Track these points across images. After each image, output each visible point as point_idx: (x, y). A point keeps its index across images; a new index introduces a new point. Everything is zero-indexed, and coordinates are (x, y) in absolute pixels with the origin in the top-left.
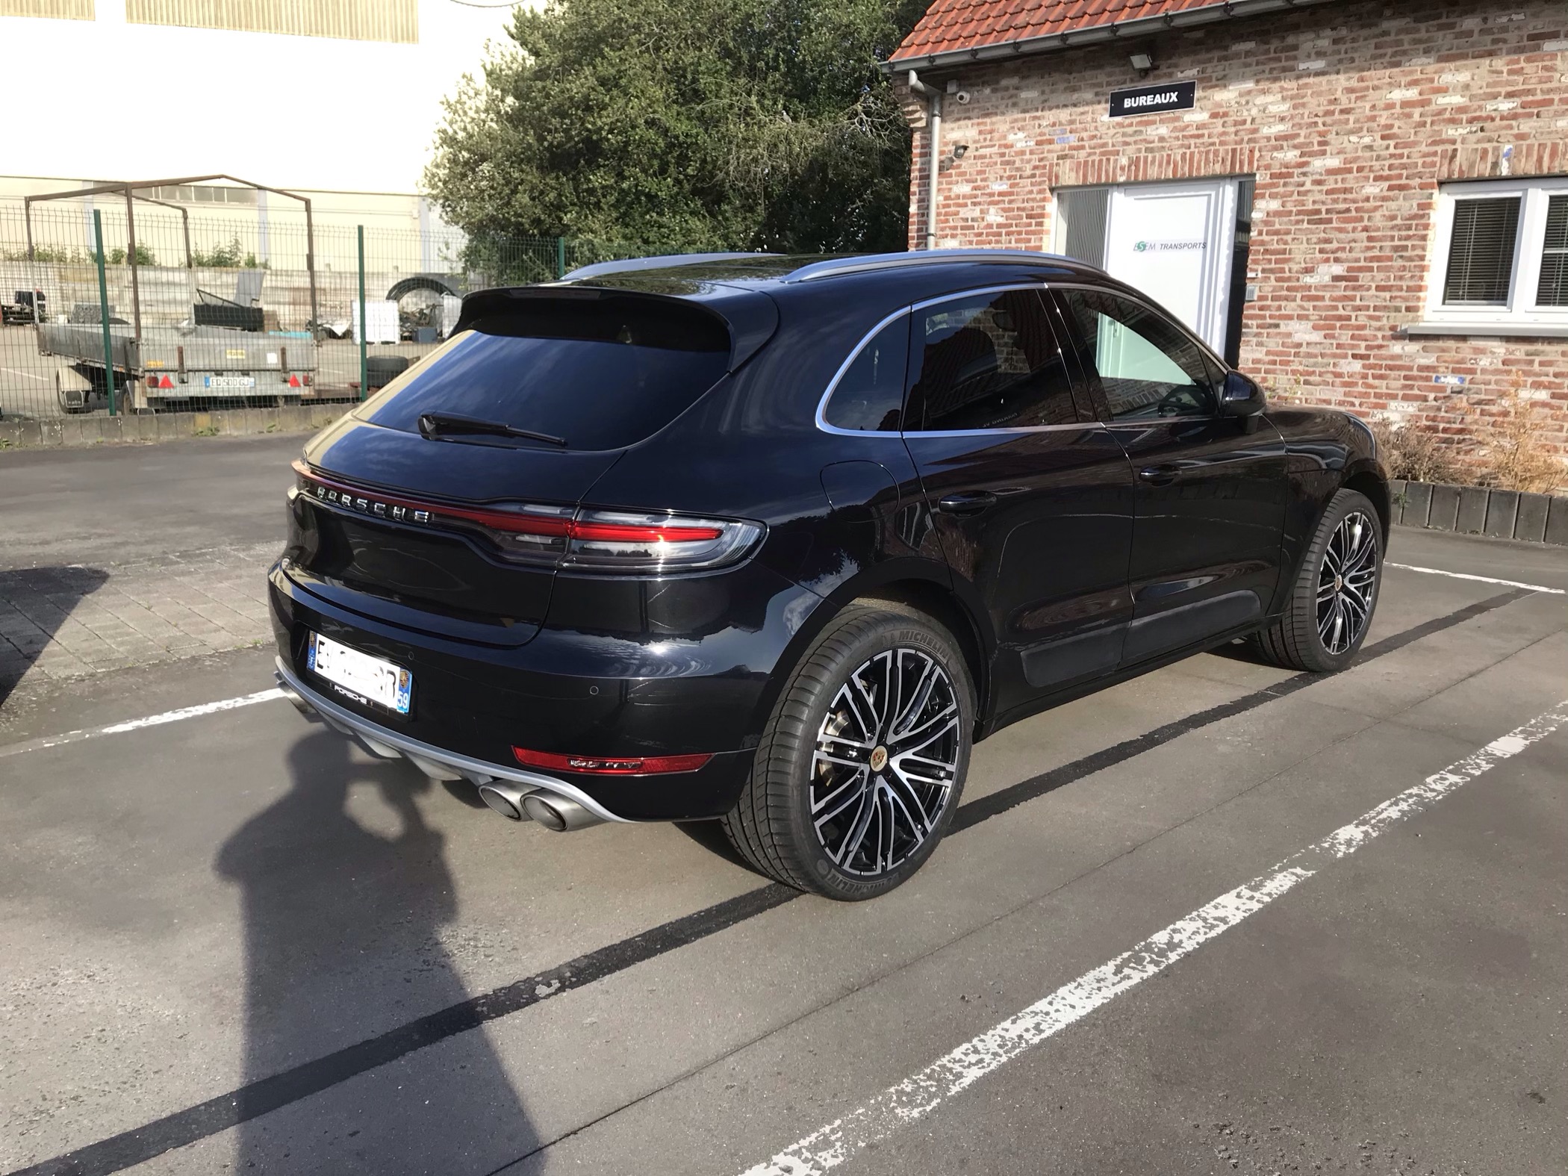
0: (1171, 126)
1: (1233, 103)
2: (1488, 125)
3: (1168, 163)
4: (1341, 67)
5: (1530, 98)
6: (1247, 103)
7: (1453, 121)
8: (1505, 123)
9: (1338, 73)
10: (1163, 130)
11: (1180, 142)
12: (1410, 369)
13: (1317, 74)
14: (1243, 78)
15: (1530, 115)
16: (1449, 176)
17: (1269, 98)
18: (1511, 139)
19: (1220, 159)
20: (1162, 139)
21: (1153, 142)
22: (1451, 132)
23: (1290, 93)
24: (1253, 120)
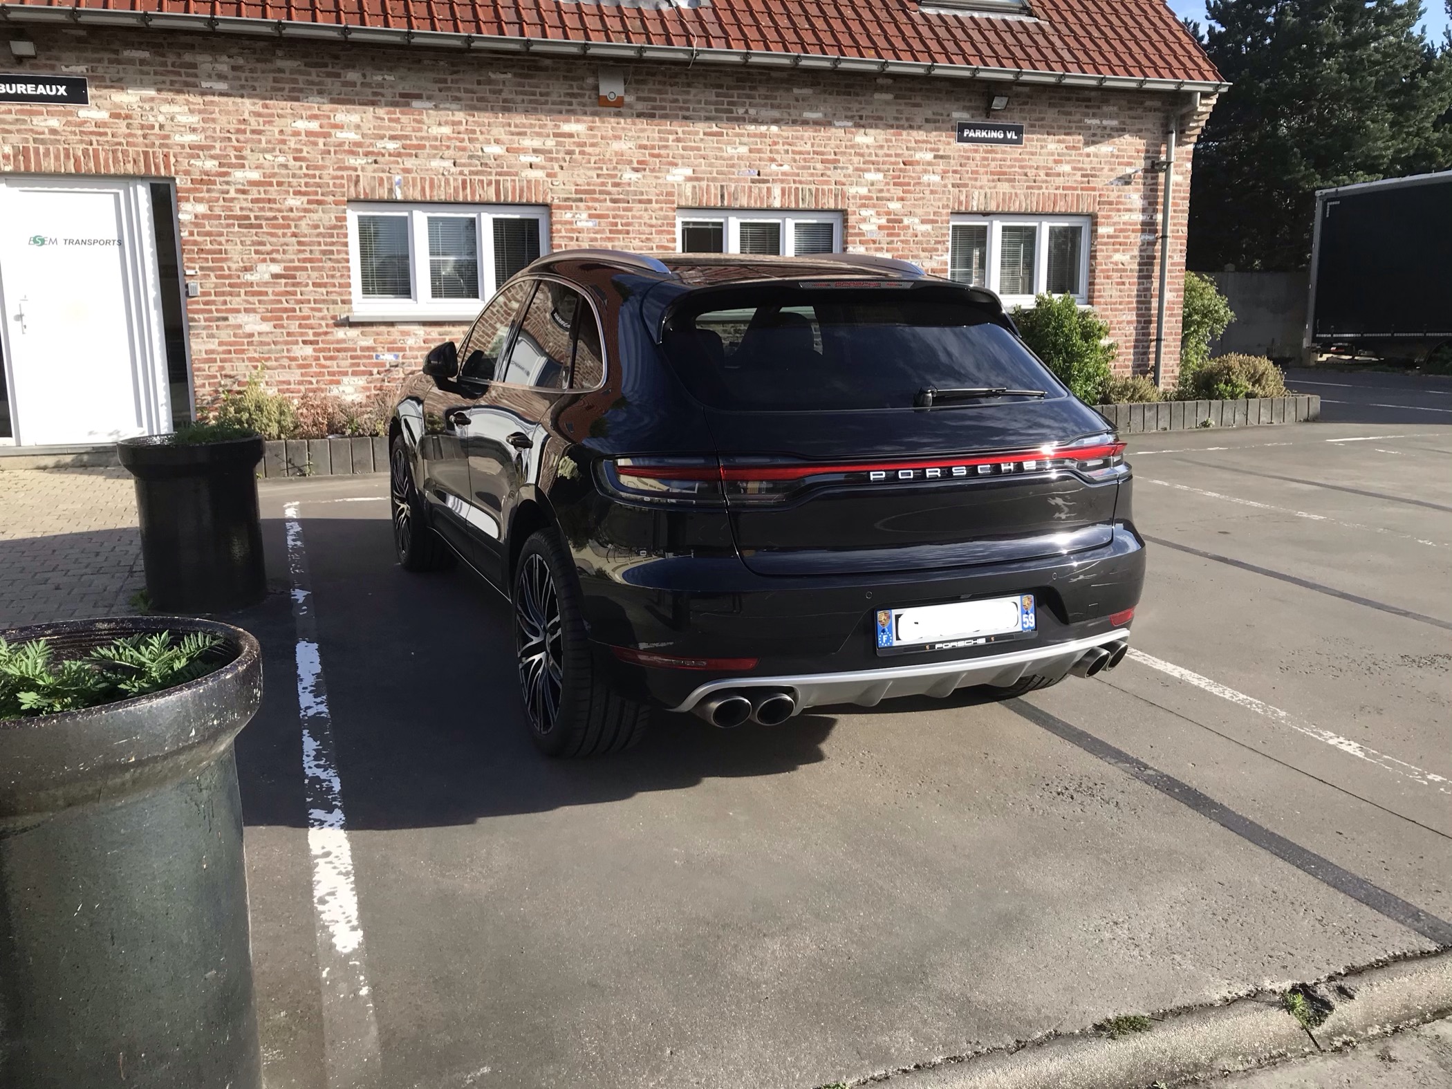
0: (64, 120)
1: (135, 106)
2: (379, 159)
3: (67, 156)
4: (244, 92)
5: (408, 142)
6: (152, 109)
7: (352, 153)
8: (392, 158)
9: (242, 96)
10: (54, 123)
11: (78, 137)
12: (355, 350)
13: (221, 94)
14: (142, 85)
15: (410, 155)
16: (357, 196)
17: (175, 109)
18: (399, 171)
19: (131, 159)
20: (53, 131)
21: (43, 133)
22: (352, 161)
23: (197, 107)
24: (161, 127)
